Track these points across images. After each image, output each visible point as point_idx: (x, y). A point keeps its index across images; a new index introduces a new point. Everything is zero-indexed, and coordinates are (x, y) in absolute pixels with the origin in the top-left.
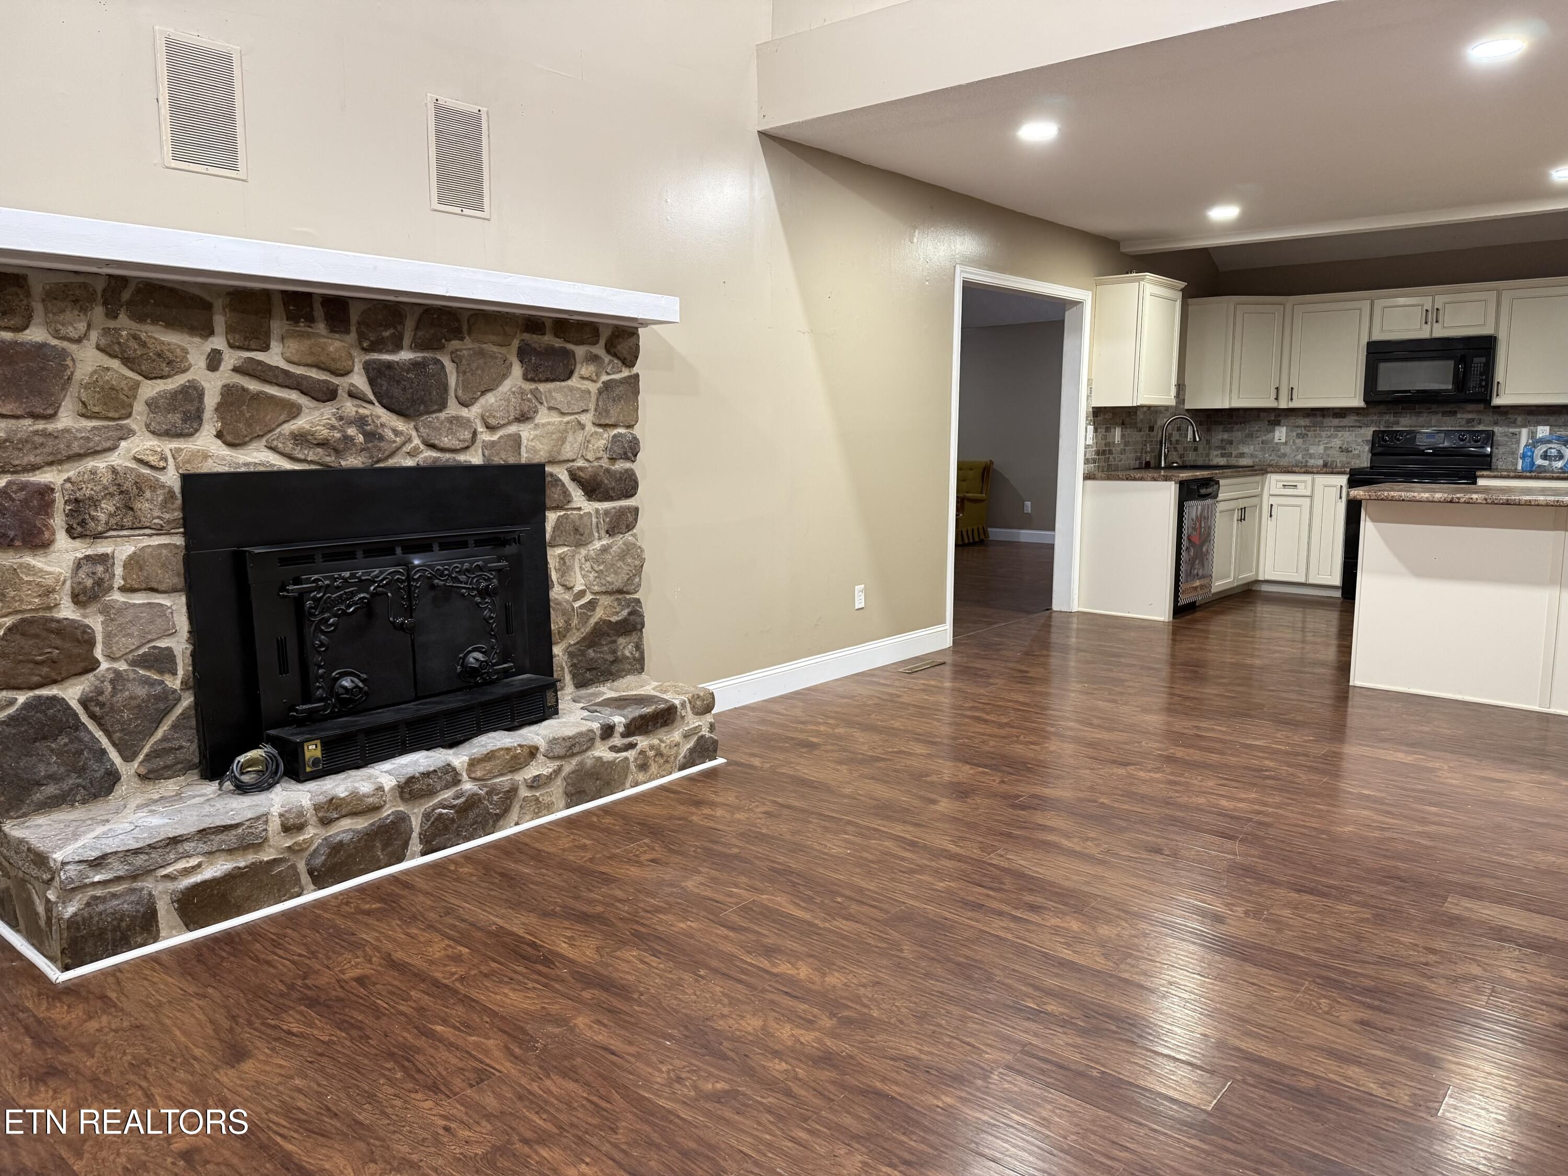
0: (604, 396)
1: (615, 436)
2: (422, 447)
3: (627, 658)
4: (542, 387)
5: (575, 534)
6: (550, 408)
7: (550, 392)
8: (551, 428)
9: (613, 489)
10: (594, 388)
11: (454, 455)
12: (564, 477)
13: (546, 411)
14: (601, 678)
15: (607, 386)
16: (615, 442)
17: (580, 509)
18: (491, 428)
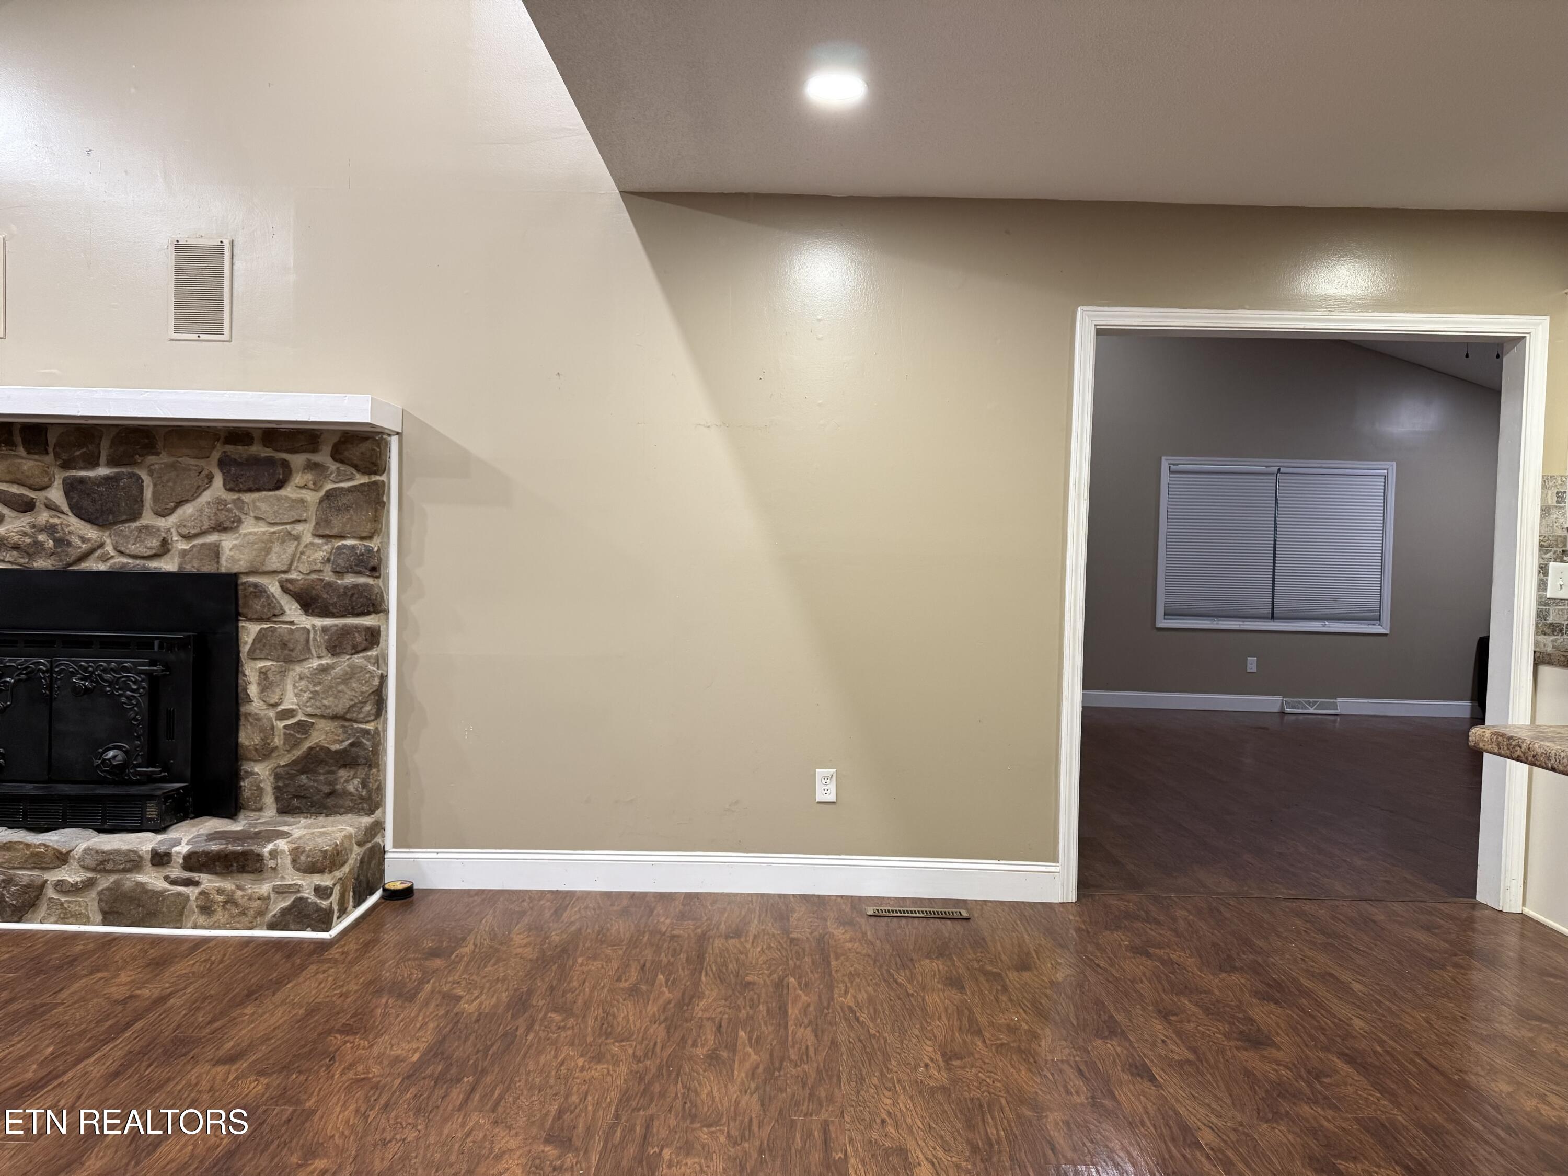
0: (324, 505)
1: (339, 548)
2: (112, 553)
3: (351, 794)
4: (247, 497)
5: (282, 649)
6: (257, 518)
7: (254, 502)
8: (252, 538)
9: (334, 604)
10: (312, 497)
11: (145, 562)
12: (274, 588)
13: (252, 521)
14: (313, 810)
15: (329, 495)
16: (340, 554)
17: (292, 623)
18: (187, 537)
